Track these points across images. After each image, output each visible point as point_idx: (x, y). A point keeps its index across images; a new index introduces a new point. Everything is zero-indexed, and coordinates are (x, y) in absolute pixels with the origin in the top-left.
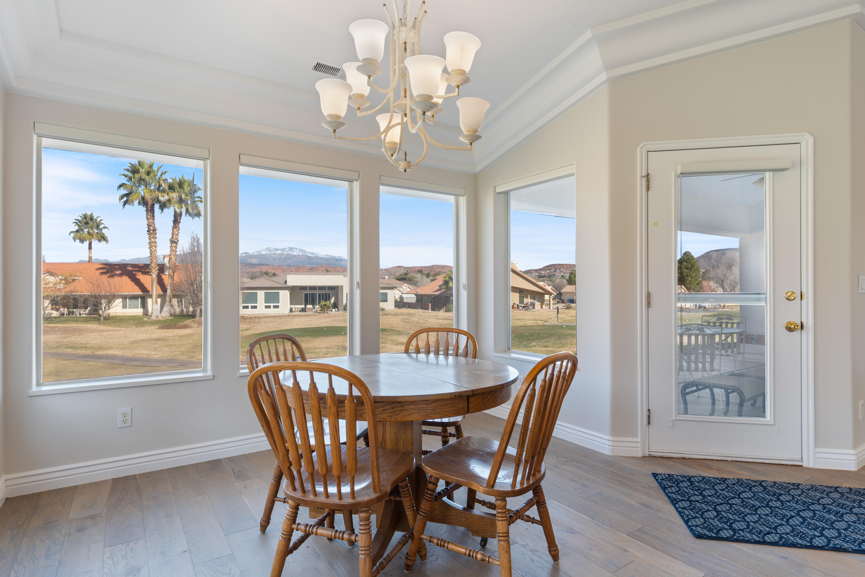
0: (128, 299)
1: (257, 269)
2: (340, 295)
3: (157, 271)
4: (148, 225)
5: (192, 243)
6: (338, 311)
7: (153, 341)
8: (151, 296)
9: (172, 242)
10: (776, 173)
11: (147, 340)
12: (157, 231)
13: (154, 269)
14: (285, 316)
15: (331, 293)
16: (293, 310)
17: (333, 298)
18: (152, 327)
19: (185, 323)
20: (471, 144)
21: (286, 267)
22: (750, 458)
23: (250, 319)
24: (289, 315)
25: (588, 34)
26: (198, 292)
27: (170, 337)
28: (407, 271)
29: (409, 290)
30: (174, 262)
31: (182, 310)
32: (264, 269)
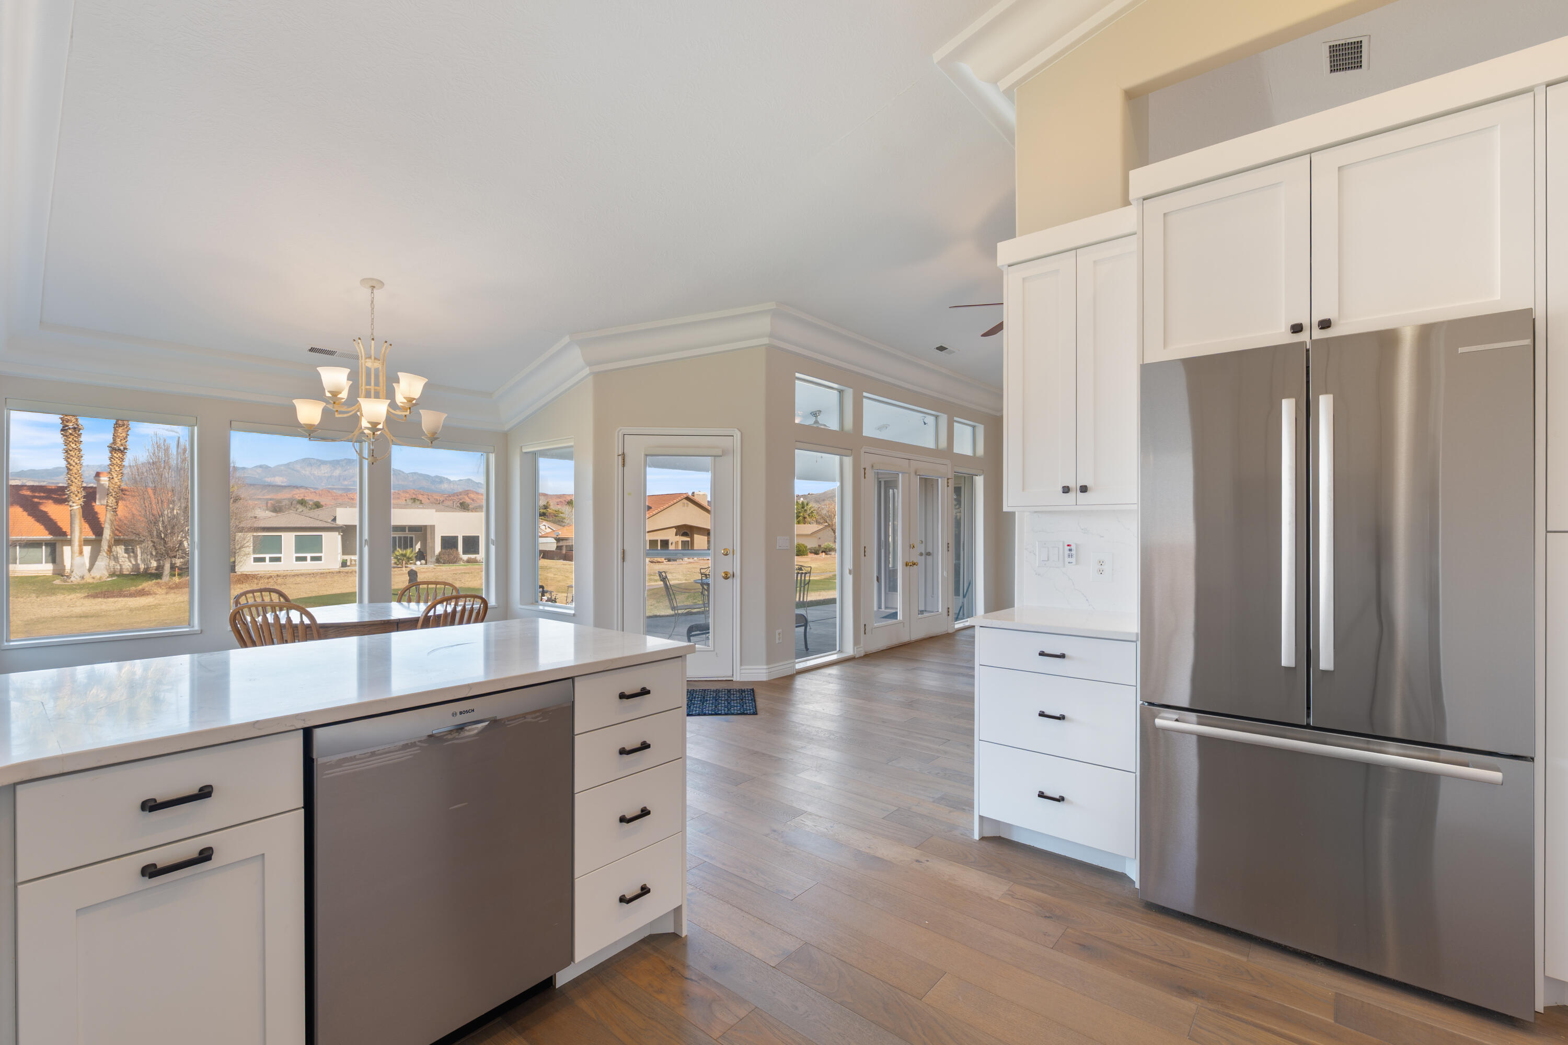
0: (18, 547)
1: (285, 495)
2: (429, 540)
3: (82, 500)
4: (63, 421)
5: (154, 453)
6: (426, 564)
7: (75, 619)
8: (69, 542)
9: (113, 449)
10: (716, 457)
11: (62, 617)
12: (81, 431)
13: (76, 496)
14: (333, 573)
15: (414, 536)
16: (348, 563)
17: (419, 544)
18: (72, 596)
19: (140, 587)
20: (432, 442)
21: (340, 492)
22: (697, 678)
23: (268, 578)
24: (340, 572)
25: (566, 340)
26: (166, 535)
27: (110, 611)
28: (548, 502)
29: (549, 530)
30: (119, 484)
31: (137, 565)
32: (298, 495)
